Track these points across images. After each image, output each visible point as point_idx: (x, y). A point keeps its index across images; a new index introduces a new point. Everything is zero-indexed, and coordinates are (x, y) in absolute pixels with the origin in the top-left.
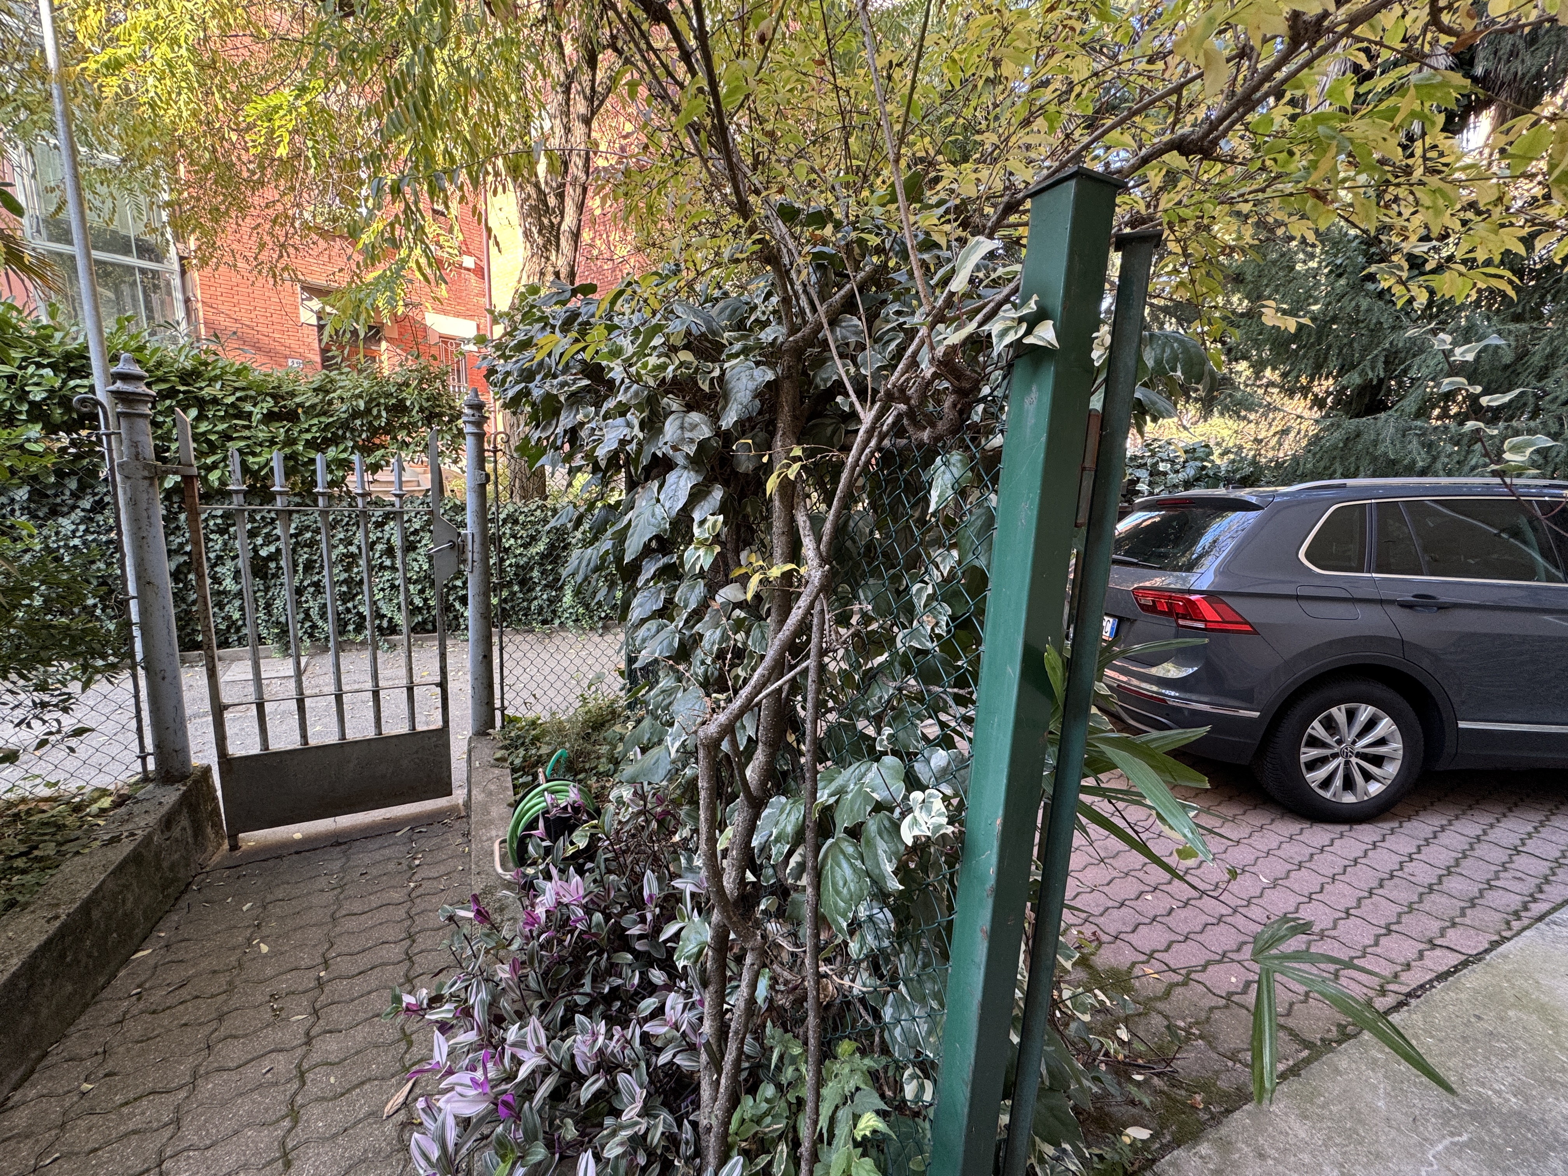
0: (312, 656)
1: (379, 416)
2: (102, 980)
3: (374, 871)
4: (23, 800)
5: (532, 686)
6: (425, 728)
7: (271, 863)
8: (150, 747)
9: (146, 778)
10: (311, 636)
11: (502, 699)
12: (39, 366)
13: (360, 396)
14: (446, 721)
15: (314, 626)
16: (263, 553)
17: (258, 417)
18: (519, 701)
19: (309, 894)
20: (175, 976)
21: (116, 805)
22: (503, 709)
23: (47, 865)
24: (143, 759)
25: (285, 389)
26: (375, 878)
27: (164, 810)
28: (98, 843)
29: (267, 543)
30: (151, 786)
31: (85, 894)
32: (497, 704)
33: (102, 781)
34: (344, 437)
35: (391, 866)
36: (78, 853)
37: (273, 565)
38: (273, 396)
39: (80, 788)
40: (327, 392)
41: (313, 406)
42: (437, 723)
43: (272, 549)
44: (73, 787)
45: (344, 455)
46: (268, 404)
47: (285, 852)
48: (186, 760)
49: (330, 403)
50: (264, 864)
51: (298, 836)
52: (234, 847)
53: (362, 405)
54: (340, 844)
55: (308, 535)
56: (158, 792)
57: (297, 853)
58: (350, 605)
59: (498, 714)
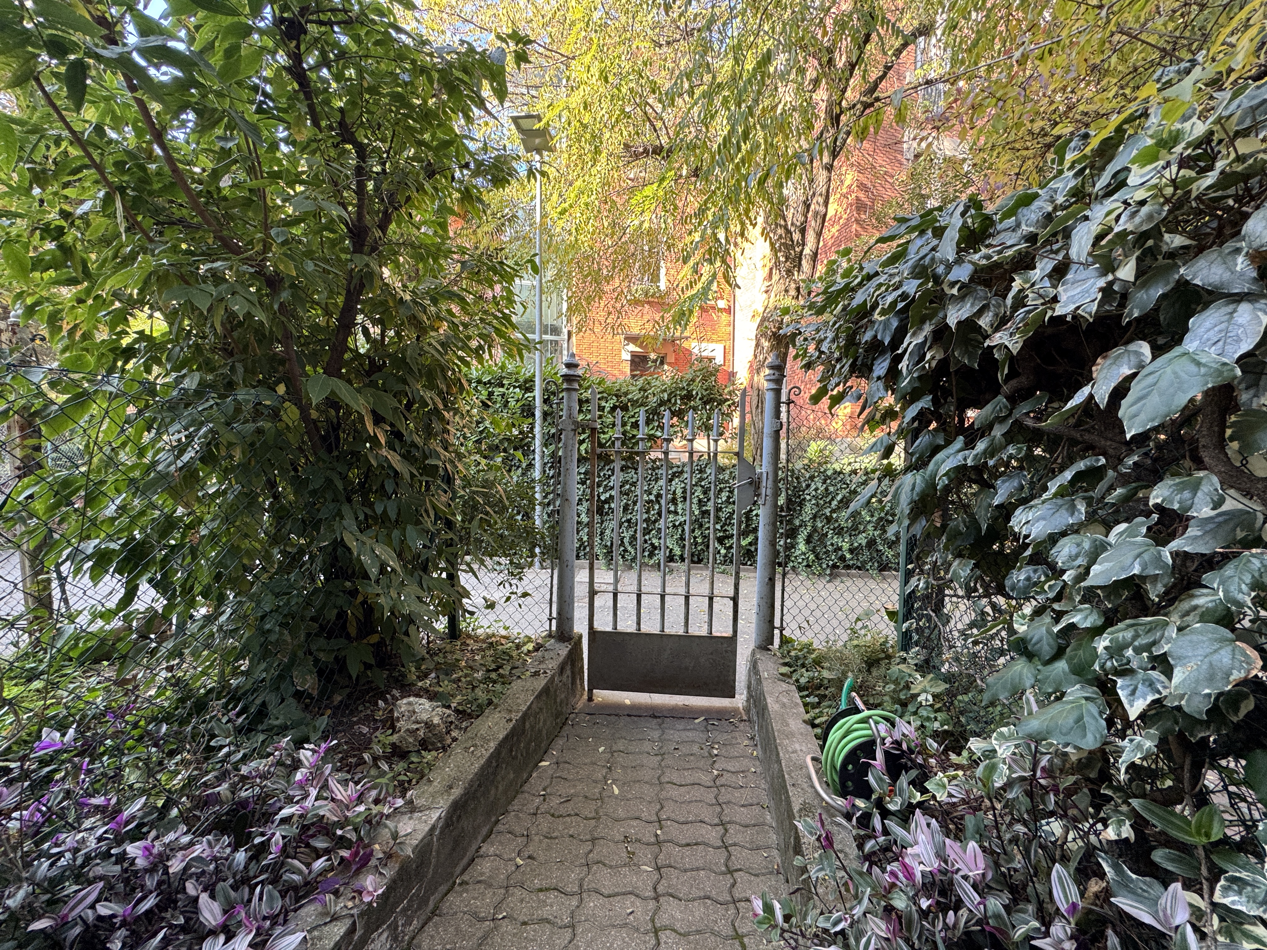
0: (623, 571)
1: (675, 403)
2: (525, 776)
3: (684, 749)
4: (494, 635)
5: (807, 613)
6: (719, 634)
7: (613, 718)
8: (554, 615)
9: (550, 636)
10: (623, 557)
11: (782, 620)
12: (515, 387)
13: (665, 391)
14: (735, 631)
15: (625, 551)
16: (603, 498)
17: (607, 410)
18: (794, 626)
19: (640, 753)
20: (564, 789)
21: (536, 649)
22: (782, 629)
23: (505, 681)
24: (550, 620)
25: (624, 390)
26: (685, 755)
27: (561, 659)
28: (528, 673)
29: (605, 492)
30: (553, 641)
31: (524, 708)
32: (777, 623)
33: (530, 632)
34: (653, 420)
35: (695, 749)
36: (519, 677)
37: (606, 506)
38: (616, 396)
39: (519, 634)
40: (645, 391)
41: (637, 401)
42: (728, 633)
43: (608, 495)
44: (515, 631)
45: (652, 432)
46: (613, 401)
47: (621, 713)
48: (572, 628)
49: (647, 397)
50: (609, 718)
51: (628, 702)
52: (590, 699)
53: (666, 396)
54: (655, 717)
55: (627, 487)
56: (557, 646)
57: (629, 715)
58: (647, 537)
59: (776, 632)
